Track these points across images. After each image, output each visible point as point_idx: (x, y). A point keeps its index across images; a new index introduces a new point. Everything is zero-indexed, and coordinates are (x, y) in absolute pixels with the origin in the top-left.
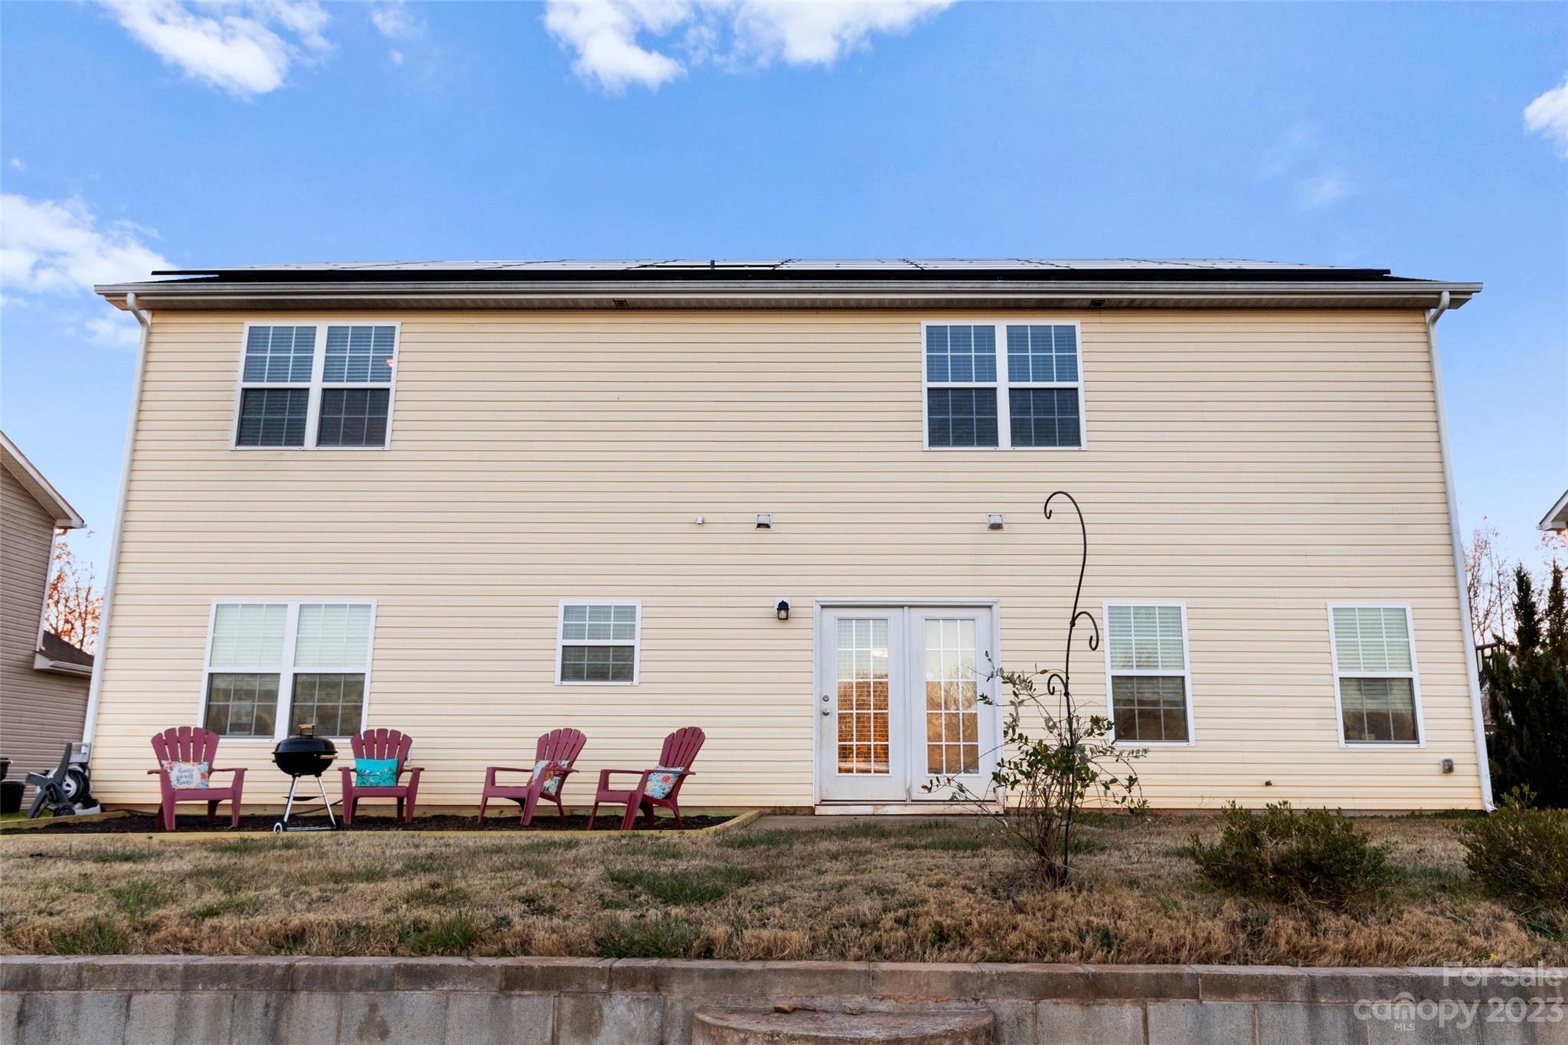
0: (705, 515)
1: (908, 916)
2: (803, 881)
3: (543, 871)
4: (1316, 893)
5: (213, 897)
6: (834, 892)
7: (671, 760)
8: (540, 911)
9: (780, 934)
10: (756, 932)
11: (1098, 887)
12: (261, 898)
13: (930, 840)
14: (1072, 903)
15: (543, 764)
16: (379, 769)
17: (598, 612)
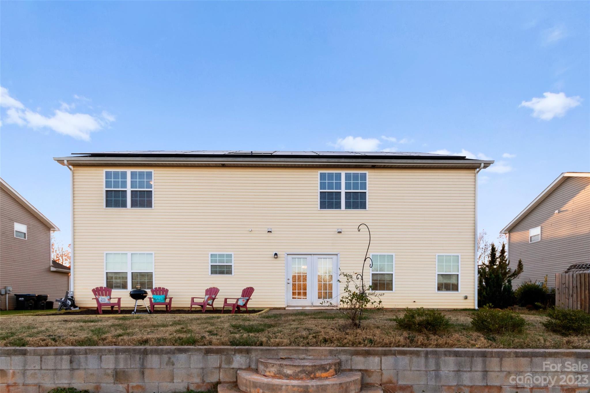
0: (252, 229)
1: (316, 336)
2: (286, 327)
3: (212, 324)
4: (429, 330)
5: (120, 331)
6: (295, 330)
7: (245, 296)
8: (214, 335)
9: (281, 340)
10: (275, 340)
11: (368, 328)
12: (134, 332)
13: (320, 316)
14: (361, 332)
15: (207, 296)
16: (160, 298)
17: (221, 256)
